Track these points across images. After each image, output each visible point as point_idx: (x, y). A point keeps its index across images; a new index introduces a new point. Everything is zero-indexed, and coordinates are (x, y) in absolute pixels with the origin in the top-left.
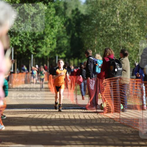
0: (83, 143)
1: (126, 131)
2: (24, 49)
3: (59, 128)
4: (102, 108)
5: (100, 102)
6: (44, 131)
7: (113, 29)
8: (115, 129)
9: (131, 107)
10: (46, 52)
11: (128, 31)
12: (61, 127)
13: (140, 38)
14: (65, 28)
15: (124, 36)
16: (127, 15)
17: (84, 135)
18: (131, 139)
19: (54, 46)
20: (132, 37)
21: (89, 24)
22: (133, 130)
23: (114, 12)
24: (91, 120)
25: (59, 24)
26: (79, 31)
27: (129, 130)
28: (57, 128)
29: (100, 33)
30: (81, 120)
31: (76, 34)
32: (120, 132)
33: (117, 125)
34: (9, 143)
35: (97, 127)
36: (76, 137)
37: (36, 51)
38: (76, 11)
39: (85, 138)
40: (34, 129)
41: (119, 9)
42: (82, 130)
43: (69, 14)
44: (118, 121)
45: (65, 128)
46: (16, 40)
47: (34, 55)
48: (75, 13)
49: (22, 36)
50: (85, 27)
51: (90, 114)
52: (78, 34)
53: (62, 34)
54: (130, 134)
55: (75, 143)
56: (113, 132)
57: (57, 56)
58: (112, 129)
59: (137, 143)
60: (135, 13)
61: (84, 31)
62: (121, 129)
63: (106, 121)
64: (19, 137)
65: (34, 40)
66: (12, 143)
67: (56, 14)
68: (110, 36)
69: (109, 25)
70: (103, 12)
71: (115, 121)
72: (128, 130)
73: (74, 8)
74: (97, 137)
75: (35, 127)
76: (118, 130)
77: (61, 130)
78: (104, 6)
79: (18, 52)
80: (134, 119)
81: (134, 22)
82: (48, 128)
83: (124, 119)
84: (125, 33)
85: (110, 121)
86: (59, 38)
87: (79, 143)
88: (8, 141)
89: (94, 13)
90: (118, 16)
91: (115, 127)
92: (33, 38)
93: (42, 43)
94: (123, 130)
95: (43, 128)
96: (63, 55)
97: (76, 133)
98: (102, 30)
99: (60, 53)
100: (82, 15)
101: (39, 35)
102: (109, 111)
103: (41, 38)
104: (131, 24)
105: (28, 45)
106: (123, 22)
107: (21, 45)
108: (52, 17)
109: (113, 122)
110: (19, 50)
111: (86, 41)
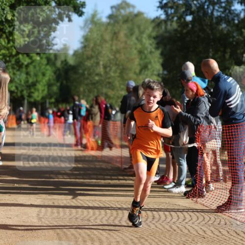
0: (69, 177)
1: (106, 167)
2: (19, 94)
5: (84, 141)
7: (97, 78)
8: (98, 165)
10: (38, 97)
11: (110, 80)
13: (120, 87)
14: (55, 77)
15: (106, 85)
16: (109, 66)
18: (110, 174)
19: (46, 92)
20: (112, 85)
21: (76, 73)
22: (113, 166)
23: (98, 63)
24: (77, 157)
25: (50, 73)
26: (67, 78)
27: (109, 166)
29: (86, 82)
31: (64, 82)
32: (102, 167)
33: (99, 161)
34: (5, 176)
35: (81, 163)
37: (30, 96)
38: (65, 62)
39: (72, 173)
41: (102, 61)
43: (59, 64)
44: (100, 158)
46: (12, 87)
47: (28, 100)
48: (64, 63)
49: (17, 83)
50: (73, 76)
51: (76, 152)
52: (67, 82)
53: (52, 81)
54: (110, 169)
55: (63, 177)
56: (96, 168)
57: (48, 101)
58: (94, 165)
59: (116, 178)
60: (116, 64)
61: (71, 79)
63: (89, 158)
64: (14, 171)
65: (27, 86)
67: (48, 64)
68: (94, 84)
69: (93, 74)
70: (88, 63)
71: (97, 158)
73: (63, 58)
74: (81, 172)
78: (89, 58)
79: (14, 97)
80: (114, 157)
81: (115, 72)
83: (105, 157)
84: (107, 82)
85: (93, 158)
86: (49, 85)
87: (65, 177)
89: (80, 64)
90: (102, 67)
92: (27, 84)
93: (35, 89)
94: (104, 166)
96: (53, 100)
98: (87, 79)
99: (51, 98)
100: (70, 66)
101: (32, 83)
103: (34, 84)
104: (112, 74)
105: (22, 91)
106: (106, 72)
107: (16, 91)
108: (43, 67)
109: (95, 159)
110: (15, 95)
111: (73, 88)
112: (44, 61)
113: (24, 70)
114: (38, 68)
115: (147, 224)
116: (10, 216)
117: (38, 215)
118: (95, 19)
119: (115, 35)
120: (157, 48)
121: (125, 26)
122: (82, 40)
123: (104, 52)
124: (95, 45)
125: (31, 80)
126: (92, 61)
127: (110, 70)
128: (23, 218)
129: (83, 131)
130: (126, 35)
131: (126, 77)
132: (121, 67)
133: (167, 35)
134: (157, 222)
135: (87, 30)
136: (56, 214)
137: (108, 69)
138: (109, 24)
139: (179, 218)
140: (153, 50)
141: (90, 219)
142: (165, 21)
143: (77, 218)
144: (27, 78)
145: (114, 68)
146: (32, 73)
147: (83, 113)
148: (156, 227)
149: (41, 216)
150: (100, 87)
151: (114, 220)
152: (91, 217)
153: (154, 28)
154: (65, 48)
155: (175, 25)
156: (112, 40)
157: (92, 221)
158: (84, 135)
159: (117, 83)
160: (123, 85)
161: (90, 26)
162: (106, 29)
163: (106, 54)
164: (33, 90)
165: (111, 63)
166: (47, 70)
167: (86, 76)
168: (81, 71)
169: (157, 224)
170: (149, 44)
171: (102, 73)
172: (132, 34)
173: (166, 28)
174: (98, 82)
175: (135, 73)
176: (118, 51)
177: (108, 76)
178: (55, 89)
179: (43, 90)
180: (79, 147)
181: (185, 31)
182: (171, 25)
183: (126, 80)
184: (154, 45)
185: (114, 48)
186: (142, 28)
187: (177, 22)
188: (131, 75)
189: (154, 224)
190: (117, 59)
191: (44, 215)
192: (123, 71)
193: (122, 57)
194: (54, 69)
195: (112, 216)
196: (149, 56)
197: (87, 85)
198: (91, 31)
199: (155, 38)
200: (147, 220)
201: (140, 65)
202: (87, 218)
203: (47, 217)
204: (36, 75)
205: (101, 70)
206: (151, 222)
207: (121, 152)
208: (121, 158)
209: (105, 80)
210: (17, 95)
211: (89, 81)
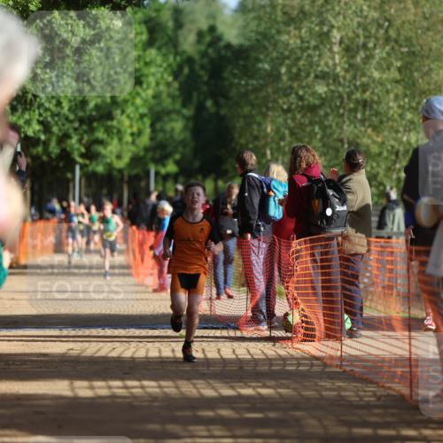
0: (229, 430)
1: (358, 396)
2: (54, 149)
3: (160, 387)
4: (287, 326)
5: (281, 308)
6: (114, 397)
7: (321, 89)
8: (329, 389)
9: (374, 325)
10: (119, 157)
11: (368, 95)
12: (163, 383)
13: (401, 116)
14: (176, 85)
15: (355, 110)
16: (365, 46)
17: (233, 409)
18: (374, 419)
19: (145, 140)
20: (377, 114)
21: (248, 72)
22: (380, 392)
23: (324, 37)
24: (255, 362)
25: (159, 74)
26: (218, 93)
27: (368, 393)
28: (152, 387)
30: (224, 362)
31: (209, 103)
32: (343, 398)
33: (332, 376)
34: (7, 432)
35: (272, 383)
36: (210, 414)
37: (90, 155)
38: (211, 36)
39: (237, 416)
40: (83, 389)
41: (339, 29)
42: (227, 392)
43: (188, 42)
44: (337, 366)
45: (177, 387)
46: (28, 122)
47: (82, 167)
48: (208, 39)
49: (47, 110)
50: (238, 83)
51: (251, 345)
52: (217, 104)
53: (167, 102)
54: (372, 403)
55: (209, 431)
56: (322, 398)
57: (152, 170)
58: (316, 391)
59: (392, 432)
60: (387, 40)
61: (233, 93)
62: (345, 390)
63: (299, 365)
65: (81, 121)
66: (15, 432)
67: (150, 43)
68: (313, 109)
69: (308, 75)
70: (290, 39)
71: (325, 365)
72: (365, 391)
73: (204, 25)
74: (272, 415)
75: (85, 383)
76: (335, 393)
77: (165, 393)
78: (294, 19)
79: (35, 158)
80: (383, 360)
81: (384, 66)
82: (126, 387)
83: (353, 360)
84: (357, 102)
85: (312, 365)
86: (157, 116)
87: (217, 433)
89: (263, 41)
90: (336, 49)
91: (327, 384)
92: (81, 114)
93: (108, 130)
94: (350, 391)
95: (110, 388)
96: (171, 168)
99: (161, 161)
100: (228, 46)
101: (97, 107)
102: (309, 337)
103: (105, 113)
104: (376, 75)
105: (66, 136)
106: (352, 68)
107: (43, 137)
109: (321, 369)
110: (38, 150)
111: (240, 124)
112: (139, 34)
127: (368, 58)
131: (422, 84)
158: (279, 287)
160: (415, 109)
165: (368, 36)
166: (148, 64)
167: (285, 80)
171: (339, 70)
178: (177, 127)
179: (136, 135)
183: (423, 93)
205: (334, 59)
207: (410, 344)
208: (411, 366)
209: (350, 94)
210: (46, 151)
211: (293, 98)
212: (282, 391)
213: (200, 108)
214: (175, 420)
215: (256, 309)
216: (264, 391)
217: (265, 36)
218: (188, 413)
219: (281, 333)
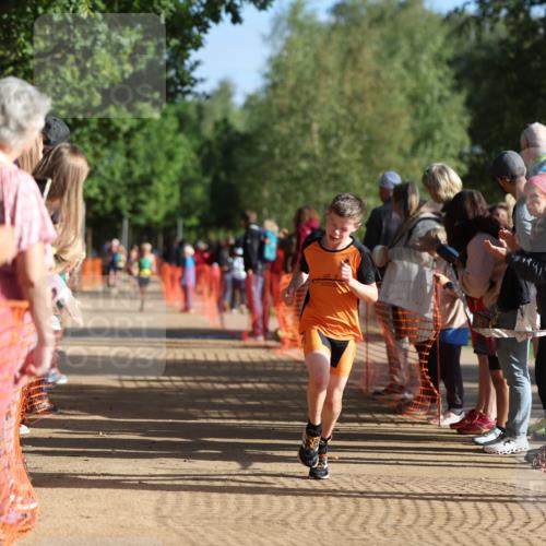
0: (235, 413)
2: (109, 206)
3: (184, 381)
4: (276, 337)
5: (273, 324)
6: (151, 388)
7: (304, 165)
10: (156, 212)
11: (338, 171)
12: (186, 378)
13: (363, 186)
14: (198, 162)
15: (327, 182)
16: (336, 135)
17: (237, 398)
19: (175, 201)
20: (344, 184)
21: (252, 152)
23: (307, 128)
24: (254, 364)
25: (186, 153)
26: (229, 166)
28: (178, 381)
29: (276, 175)
30: (230, 364)
31: (222, 175)
34: (73, 412)
36: (221, 401)
37: (135, 211)
38: (224, 125)
39: (240, 403)
40: (128, 382)
41: (319, 122)
43: (208, 130)
46: (90, 187)
47: (130, 220)
48: (222, 127)
49: (104, 178)
50: (243, 160)
51: (251, 351)
52: (228, 175)
53: (192, 173)
55: (220, 413)
57: (180, 222)
59: (354, 416)
60: (353, 130)
61: (240, 167)
63: (286, 366)
64: (96, 399)
65: (129, 186)
66: (78, 412)
67: (180, 129)
68: (298, 180)
69: (294, 153)
70: (282, 129)
73: (219, 116)
74: (266, 403)
75: (129, 377)
77: (187, 386)
78: (285, 114)
79: (96, 213)
81: (350, 149)
82: (159, 381)
84: (330, 175)
85: (295, 367)
86: (185, 184)
87: (226, 415)
88: (71, 408)
89: (263, 129)
90: (316, 136)
92: (129, 181)
93: (149, 194)
95: (147, 381)
96: (194, 221)
97: (220, 394)
98: (280, 167)
99: (187, 215)
100: (237, 134)
101: (141, 177)
103: (146, 182)
104: (344, 155)
105: (116, 198)
106: (327, 150)
107: (101, 198)
108: (169, 137)
109: (301, 369)
110: (97, 207)
111: (244, 190)
112: (172, 124)
113: (121, 144)
114: (155, 141)
115: (432, 532)
116: (86, 513)
117: (158, 509)
118: (300, 16)
119: (350, 55)
120: (457, 89)
121: (376, 34)
122: (268, 69)
123: (322, 100)
124: (300, 81)
125: (138, 172)
126: (292, 123)
127: (338, 145)
128: (121, 518)
129: (269, 298)
130: (378, 56)
131: (377, 162)
132: (365, 137)
133: (483, 54)
134: (456, 528)
135: (280, 43)
136: (203, 508)
137: (332, 143)
138: (334, 28)
139: (513, 520)
140: (447, 93)
141: (290, 520)
142: (478, 21)
143: (255, 518)
144: (128, 165)
145: (347, 140)
146: (141, 154)
147: (271, 252)
148: (456, 540)
149: (165, 513)
150: (311, 188)
151: (347, 523)
152: (289, 515)
153: (448, 37)
154: (225, 90)
155: (502, 30)
156: (343, 67)
157: (293, 525)
158: (273, 310)
159: (355, 179)
160: (372, 181)
161: (287, 33)
162: (328, 41)
163: (327, 104)
164: (143, 196)
165: (338, 127)
166: (178, 145)
167: (278, 159)
168: (264, 148)
169: (457, 534)
170: (436, 78)
171: (318, 152)
172: (392, 54)
173: (479, 39)
174: (307, 174)
175: (401, 151)
176: (357, 97)
177: (333, 159)
178: (199, 192)
179: (169, 197)
180: (261, 340)
181: (527, 45)
182: (492, 29)
183: (379, 170)
184: (449, 82)
185: (348, 88)
186: (418, 37)
187: (507, 23)
188: (392, 156)
189: (449, 533)
190: (355, 117)
191: (173, 511)
192: (371, 146)
193: (367, 112)
194: (196, 142)
195: (344, 512)
196: (436, 107)
197: (279, 182)
198: (289, 45)
199: (449, 63)
200: (431, 523)
201: (413, 130)
202: (281, 517)
203: (179, 514)
204: (151, 158)
205: (314, 144)
206: (441, 528)
207: (367, 352)
208: (367, 368)
209: (325, 169)
210: (103, 208)
211: (284, 172)
212: (274, 385)
213: (216, 178)
214: (194, 406)
215: (254, 325)
216: (260, 386)
217: (264, 126)
218: (205, 401)
219: (272, 343)
